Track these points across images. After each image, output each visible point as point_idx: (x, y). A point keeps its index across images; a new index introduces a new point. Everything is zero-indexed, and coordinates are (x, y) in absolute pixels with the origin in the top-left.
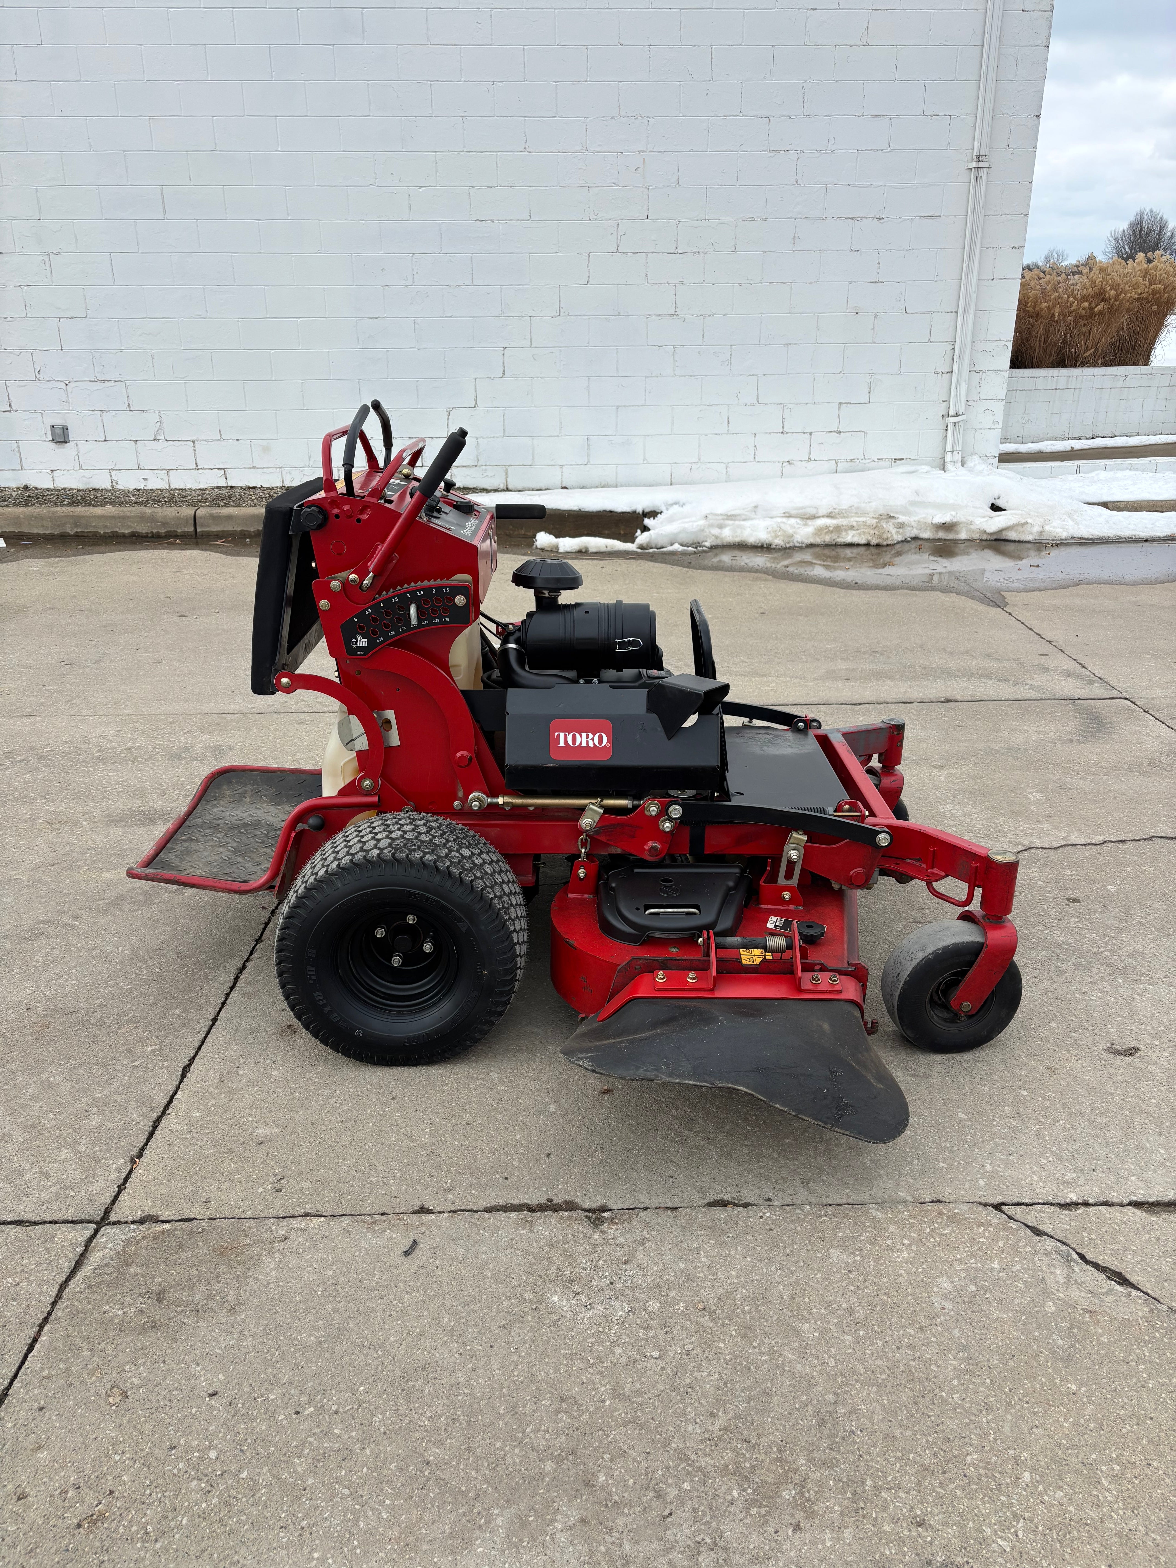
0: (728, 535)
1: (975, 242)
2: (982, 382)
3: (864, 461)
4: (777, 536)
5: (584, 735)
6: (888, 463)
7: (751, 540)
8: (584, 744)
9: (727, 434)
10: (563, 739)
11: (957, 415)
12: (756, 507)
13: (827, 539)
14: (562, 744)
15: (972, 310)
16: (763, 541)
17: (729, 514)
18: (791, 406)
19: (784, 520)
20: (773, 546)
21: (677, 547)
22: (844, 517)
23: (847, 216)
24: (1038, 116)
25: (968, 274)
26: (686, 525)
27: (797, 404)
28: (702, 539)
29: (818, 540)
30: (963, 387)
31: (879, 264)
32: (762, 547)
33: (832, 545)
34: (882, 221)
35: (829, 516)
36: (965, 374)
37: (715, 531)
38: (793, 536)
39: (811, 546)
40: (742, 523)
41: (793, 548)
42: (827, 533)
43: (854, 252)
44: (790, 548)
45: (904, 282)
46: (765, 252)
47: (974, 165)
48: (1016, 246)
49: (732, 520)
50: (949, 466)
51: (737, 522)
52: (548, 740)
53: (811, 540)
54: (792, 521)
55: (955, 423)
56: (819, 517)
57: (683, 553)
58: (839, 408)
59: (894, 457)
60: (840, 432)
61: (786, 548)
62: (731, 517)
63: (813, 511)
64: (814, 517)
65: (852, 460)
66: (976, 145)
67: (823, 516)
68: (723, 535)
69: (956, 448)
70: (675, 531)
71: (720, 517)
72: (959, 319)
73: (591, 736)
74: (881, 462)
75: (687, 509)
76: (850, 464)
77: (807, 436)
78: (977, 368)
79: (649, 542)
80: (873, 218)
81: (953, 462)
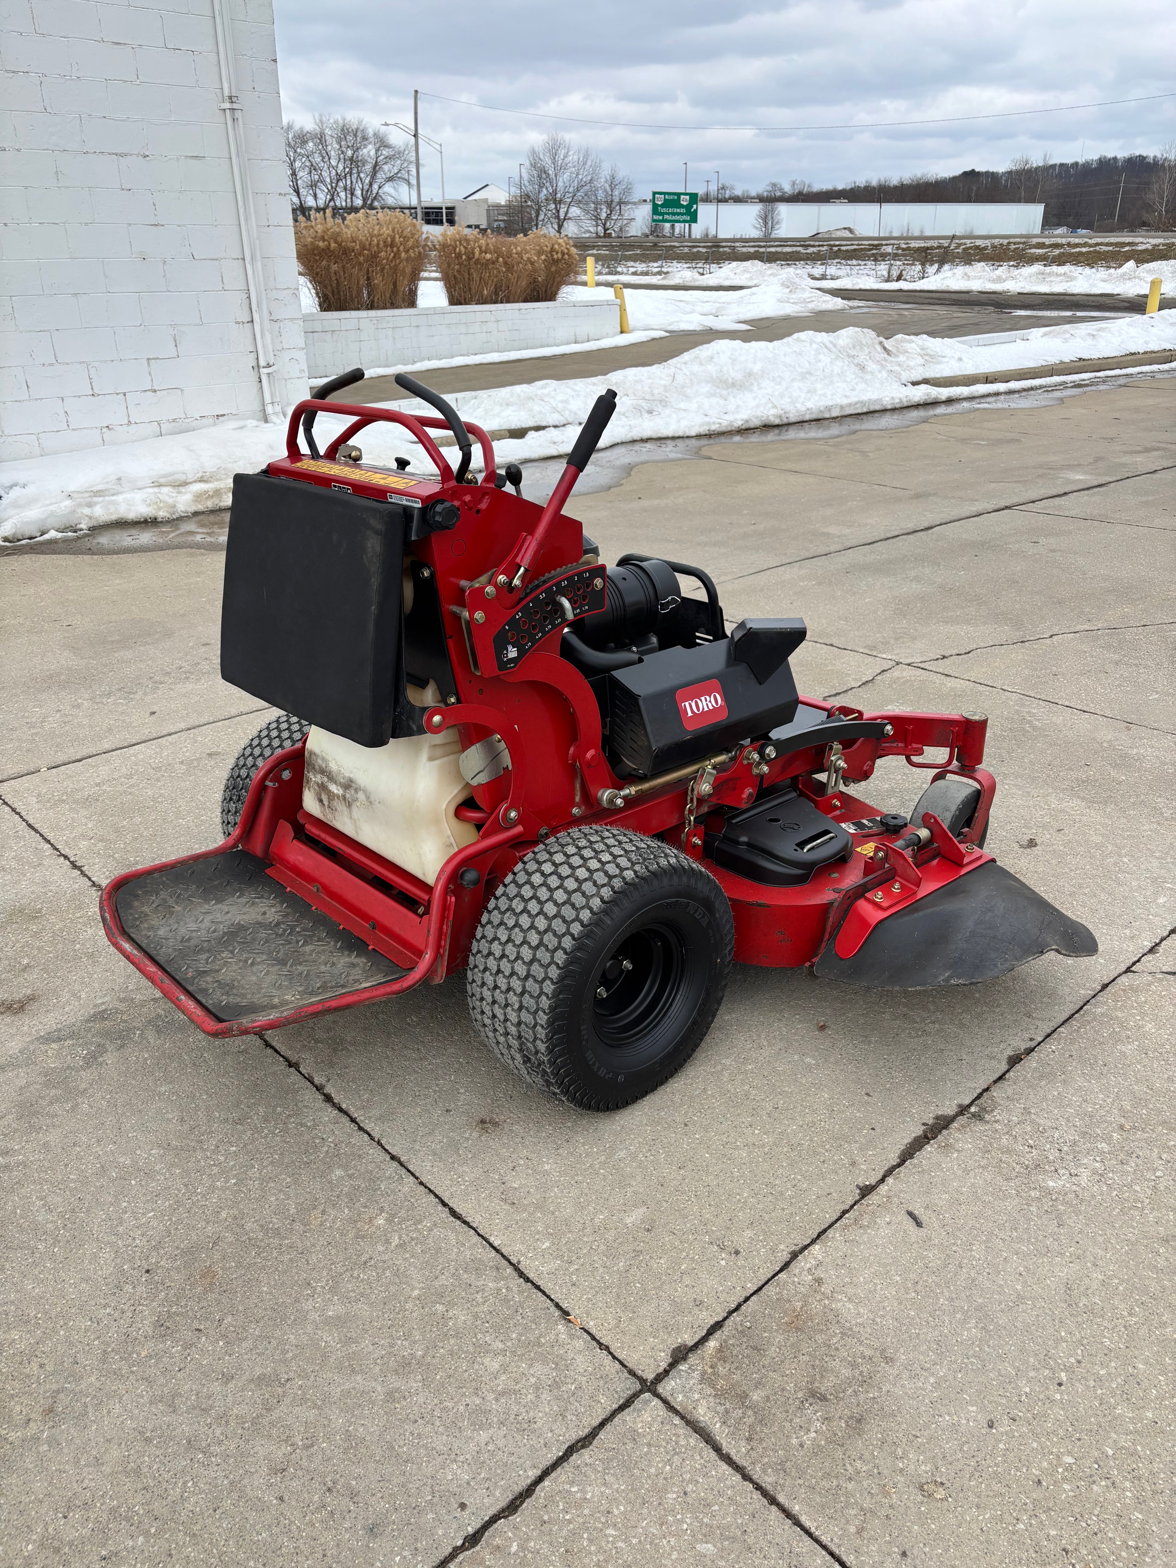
0: (101, 513)
1: (247, 186)
2: (282, 330)
3: (187, 421)
4: (160, 509)
5: (703, 698)
6: (211, 421)
7: (131, 515)
8: (706, 709)
9: (29, 400)
10: (690, 707)
11: (269, 366)
12: (119, 479)
13: (210, 504)
14: (690, 714)
15: (258, 257)
16: (145, 515)
17: (95, 489)
18: (94, 364)
19: (156, 490)
20: (160, 520)
21: (52, 534)
22: (217, 480)
23: (109, 151)
24: (275, 61)
25: (246, 220)
26: (52, 508)
27: (101, 362)
28: (75, 522)
29: (200, 507)
30: (268, 336)
31: (154, 205)
32: (145, 522)
33: (217, 511)
34: (147, 159)
35: (202, 480)
36: (267, 323)
37: (87, 511)
38: (174, 506)
39: (196, 514)
40: (113, 498)
41: (180, 519)
42: (207, 498)
43: (125, 192)
44: (177, 519)
45: (184, 226)
46: (26, 188)
47: (227, 105)
48: (283, 192)
49: (100, 496)
50: (273, 418)
51: (107, 498)
52: (679, 713)
53: (194, 508)
54: (165, 490)
55: (269, 374)
56: (191, 483)
57: (65, 540)
58: (148, 364)
59: (215, 414)
60: (155, 391)
61: (174, 520)
62: (99, 493)
63: (183, 478)
64: (185, 484)
65: (174, 420)
66: (226, 85)
67: (195, 482)
68: (97, 515)
69: (275, 400)
70: (43, 516)
71: (87, 495)
72: (248, 266)
73: (708, 698)
74: (204, 421)
75: (31, 490)
76: (173, 424)
77: (121, 396)
78: (274, 318)
79: (14, 534)
80: (138, 155)
81: (275, 413)
